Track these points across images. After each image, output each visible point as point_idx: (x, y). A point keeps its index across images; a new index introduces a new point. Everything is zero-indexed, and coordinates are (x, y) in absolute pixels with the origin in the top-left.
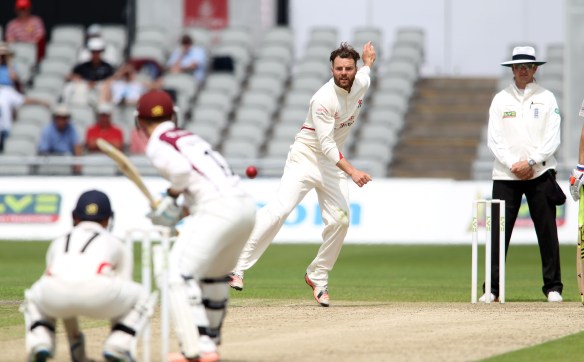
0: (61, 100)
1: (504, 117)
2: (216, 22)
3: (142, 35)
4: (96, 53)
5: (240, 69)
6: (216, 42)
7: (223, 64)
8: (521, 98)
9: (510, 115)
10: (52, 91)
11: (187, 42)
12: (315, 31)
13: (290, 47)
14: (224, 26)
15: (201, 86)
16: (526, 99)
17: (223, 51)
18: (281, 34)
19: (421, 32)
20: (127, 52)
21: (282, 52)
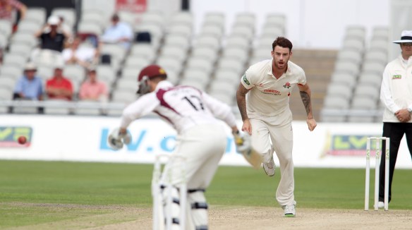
0: (29, 60)
1: (393, 78)
2: (139, 7)
3: (86, 16)
4: (54, 27)
5: (155, 41)
6: (138, 21)
7: (143, 38)
8: (406, 66)
9: (397, 77)
10: (22, 54)
11: (115, 19)
12: (208, 15)
13: (191, 26)
14: (144, 11)
15: (129, 53)
16: (409, 67)
17: (143, 28)
18: (184, 16)
19: (283, 17)
20: (75, 27)
21: (185, 29)
